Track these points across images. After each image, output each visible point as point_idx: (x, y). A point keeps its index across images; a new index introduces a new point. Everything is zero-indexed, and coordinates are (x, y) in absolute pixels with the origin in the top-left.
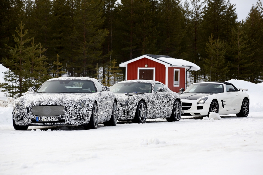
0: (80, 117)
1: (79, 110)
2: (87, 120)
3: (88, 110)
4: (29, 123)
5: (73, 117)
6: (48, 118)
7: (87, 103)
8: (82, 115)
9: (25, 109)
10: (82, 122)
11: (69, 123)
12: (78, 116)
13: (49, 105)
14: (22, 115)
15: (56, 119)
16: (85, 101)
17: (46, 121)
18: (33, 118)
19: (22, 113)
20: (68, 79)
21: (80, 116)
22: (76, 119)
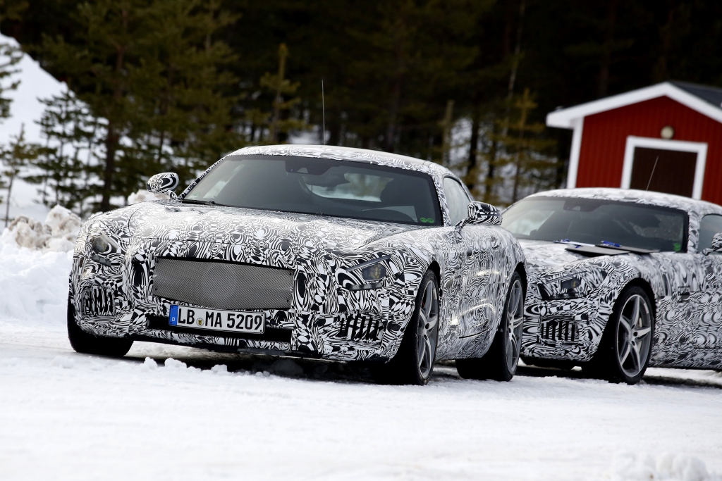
0: (359, 325)
1: (357, 294)
2: (387, 344)
3: (396, 300)
4: (136, 328)
5: (329, 321)
6: (219, 315)
7: (395, 270)
8: (368, 317)
9: (123, 268)
10: (364, 349)
11: (310, 347)
12: (352, 323)
13: (231, 262)
14: (108, 291)
15: (255, 326)
16: (388, 261)
17: (209, 327)
18: (156, 308)
19: (112, 284)
20: (324, 156)
21: (360, 320)
22: (342, 333)
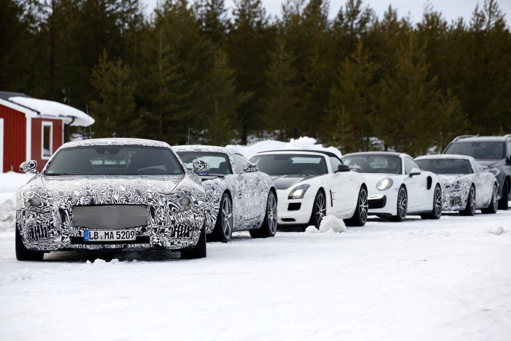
0: (180, 230)
1: (179, 214)
2: (195, 238)
3: (196, 215)
4: (65, 245)
5: (167, 230)
6: (112, 233)
7: (194, 200)
8: (184, 226)
9: (53, 214)
10: (185, 242)
11: (160, 244)
12: (177, 229)
13: (115, 204)
15: (131, 236)
16: (190, 195)
17: (107, 240)
18: (75, 233)
19: (47, 223)
21: (180, 227)
22: (173, 235)
